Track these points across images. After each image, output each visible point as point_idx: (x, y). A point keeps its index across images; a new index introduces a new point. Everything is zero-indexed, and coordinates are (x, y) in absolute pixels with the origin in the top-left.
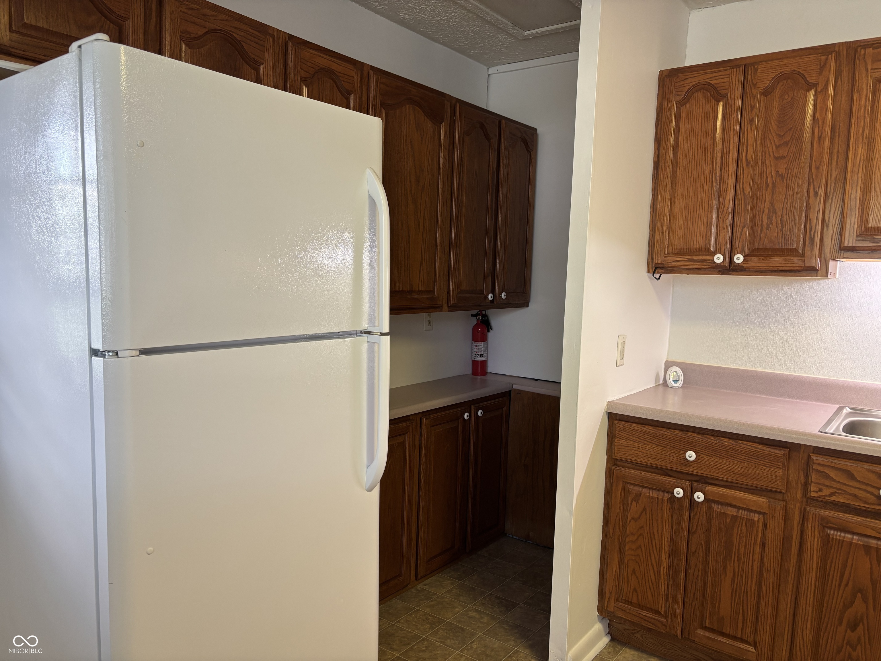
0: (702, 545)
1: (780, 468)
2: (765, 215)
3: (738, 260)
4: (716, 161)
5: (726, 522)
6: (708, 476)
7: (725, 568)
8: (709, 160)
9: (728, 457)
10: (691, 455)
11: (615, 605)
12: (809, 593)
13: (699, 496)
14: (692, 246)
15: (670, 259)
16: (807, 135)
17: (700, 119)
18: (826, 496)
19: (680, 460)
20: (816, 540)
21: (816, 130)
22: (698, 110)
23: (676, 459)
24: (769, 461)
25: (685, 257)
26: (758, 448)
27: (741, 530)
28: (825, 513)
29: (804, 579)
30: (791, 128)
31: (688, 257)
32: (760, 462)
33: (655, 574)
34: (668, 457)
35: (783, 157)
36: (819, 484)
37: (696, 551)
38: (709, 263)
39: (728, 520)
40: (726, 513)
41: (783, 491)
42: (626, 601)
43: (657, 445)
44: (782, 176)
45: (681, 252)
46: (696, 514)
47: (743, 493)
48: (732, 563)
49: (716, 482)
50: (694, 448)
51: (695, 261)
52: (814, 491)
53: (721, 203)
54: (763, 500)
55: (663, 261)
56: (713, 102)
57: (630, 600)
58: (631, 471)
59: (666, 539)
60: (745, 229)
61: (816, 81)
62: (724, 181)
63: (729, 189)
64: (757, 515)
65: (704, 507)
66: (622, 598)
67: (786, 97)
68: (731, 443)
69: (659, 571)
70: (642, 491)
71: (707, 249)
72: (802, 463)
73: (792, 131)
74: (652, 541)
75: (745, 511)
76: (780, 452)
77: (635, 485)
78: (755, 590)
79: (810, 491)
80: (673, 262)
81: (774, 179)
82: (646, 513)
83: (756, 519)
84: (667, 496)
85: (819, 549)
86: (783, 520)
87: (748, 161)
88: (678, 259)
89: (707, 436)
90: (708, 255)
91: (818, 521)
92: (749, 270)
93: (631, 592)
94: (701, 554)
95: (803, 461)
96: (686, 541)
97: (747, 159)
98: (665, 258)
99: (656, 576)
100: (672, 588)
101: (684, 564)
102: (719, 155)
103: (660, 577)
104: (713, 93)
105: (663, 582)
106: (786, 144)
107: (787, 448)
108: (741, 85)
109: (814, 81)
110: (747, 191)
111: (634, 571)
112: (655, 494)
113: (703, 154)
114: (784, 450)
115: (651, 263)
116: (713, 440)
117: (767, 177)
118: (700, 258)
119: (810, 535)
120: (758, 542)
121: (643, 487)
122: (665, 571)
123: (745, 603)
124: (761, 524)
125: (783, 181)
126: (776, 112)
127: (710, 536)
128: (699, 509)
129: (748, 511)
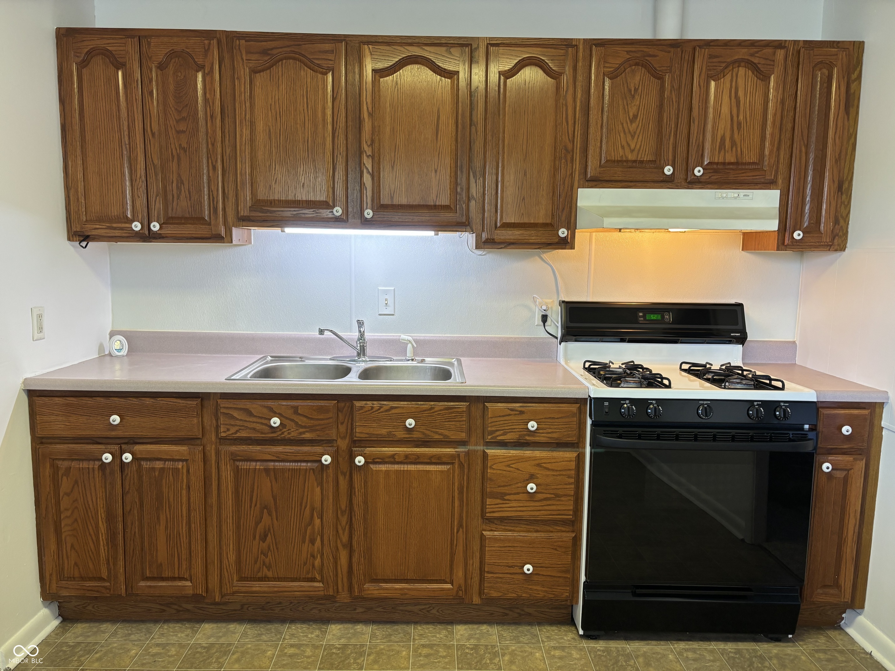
0: (136, 502)
1: (195, 417)
2: (174, 185)
3: (155, 227)
4: (123, 129)
5: (155, 475)
6: (135, 436)
7: (158, 518)
8: (116, 127)
9: (151, 415)
10: (115, 419)
11: (58, 585)
12: (228, 520)
13: (127, 457)
14: (110, 214)
15: (89, 226)
16: (201, 114)
17: (102, 84)
18: (232, 434)
19: (106, 426)
20: (229, 473)
21: (208, 109)
22: (99, 74)
23: (102, 426)
24: (185, 413)
25: (104, 224)
26: (176, 402)
27: (169, 480)
28: (234, 448)
29: (224, 509)
30: (187, 105)
31: (107, 225)
32: (178, 414)
33: (94, 543)
34: (94, 425)
35: (183, 132)
36: (226, 424)
37: (130, 510)
38: (129, 230)
39: (157, 474)
40: (154, 468)
41: (199, 437)
42: (68, 578)
43: (81, 415)
44: (185, 150)
45: (100, 220)
46: (127, 474)
47: (167, 446)
48: (164, 512)
49: (141, 441)
50: (118, 412)
51: (115, 229)
52: (223, 432)
53: (133, 172)
54: (184, 448)
55: (82, 229)
56: (113, 68)
57: (71, 576)
58: (58, 446)
59: (102, 506)
60: (158, 198)
61: (203, 63)
62: (134, 150)
63: (139, 158)
64: (181, 463)
65: (134, 466)
66: (64, 575)
67: (179, 74)
68: (152, 402)
69: (98, 539)
70: (71, 464)
71: (125, 217)
72: (212, 409)
73: (188, 107)
74: (87, 511)
75: (170, 461)
76: (193, 403)
77: (64, 460)
78: (186, 530)
79: (221, 433)
80: (93, 229)
81: (178, 151)
82: (78, 486)
83: (180, 467)
84: (97, 463)
85: (232, 481)
86: (203, 462)
87: (153, 131)
88: (98, 226)
89: (130, 398)
90: (125, 223)
91: (229, 457)
92: (166, 237)
93: (72, 568)
94: (136, 512)
95: (213, 408)
96: (121, 503)
97: (151, 130)
98: (83, 226)
99: (95, 544)
100: (112, 551)
101: (121, 525)
102: (126, 124)
103: (100, 544)
104: (112, 60)
105: (102, 548)
106: (184, 119)
107: (199, 398)
108: (137, 56)
109: (201, 63)
110: (156, 162)
111: (72, 546)
112: (85, 465)
113: (110, 121)
114: (197, 401)
115: (70, 231)
116: (135, 401)
117: (172, 150)
118: (120, 225)
119: (224, 470)
120: (184, 487)
121: (73, 460)
122: (104, 537)
123: (179, 545)
124: (185, 471)
125: (186, 155)
126: (172, 87)
127: (143, 492)
128: (130, 469)
129: (173, 461)
